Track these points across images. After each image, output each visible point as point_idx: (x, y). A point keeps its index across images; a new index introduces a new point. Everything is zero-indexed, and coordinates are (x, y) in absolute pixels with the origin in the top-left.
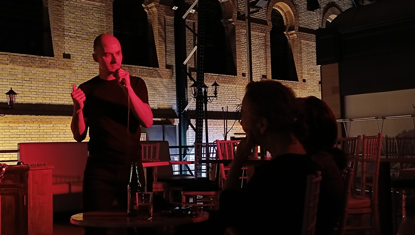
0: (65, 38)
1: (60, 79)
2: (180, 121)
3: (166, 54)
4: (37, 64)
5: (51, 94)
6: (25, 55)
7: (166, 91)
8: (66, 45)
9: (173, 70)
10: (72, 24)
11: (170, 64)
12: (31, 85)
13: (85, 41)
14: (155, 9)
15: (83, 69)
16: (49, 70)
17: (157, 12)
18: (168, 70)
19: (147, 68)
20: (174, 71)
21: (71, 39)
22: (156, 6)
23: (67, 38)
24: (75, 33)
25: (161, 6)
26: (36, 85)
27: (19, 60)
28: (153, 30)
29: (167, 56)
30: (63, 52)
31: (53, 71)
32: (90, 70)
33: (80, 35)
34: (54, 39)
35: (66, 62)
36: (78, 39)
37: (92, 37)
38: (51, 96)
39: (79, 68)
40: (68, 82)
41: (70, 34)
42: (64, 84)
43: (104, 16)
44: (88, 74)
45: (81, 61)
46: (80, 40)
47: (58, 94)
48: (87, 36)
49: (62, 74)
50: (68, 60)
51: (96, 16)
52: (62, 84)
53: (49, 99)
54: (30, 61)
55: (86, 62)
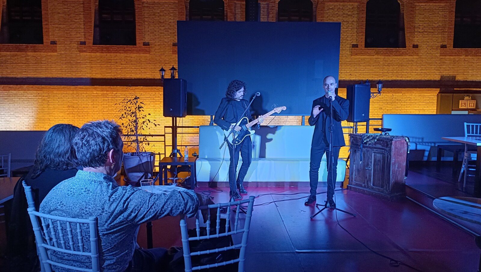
0: (415, 33)
1: (409, 63)
4: (394, 54)
5: (402, 73)
6: (386, 48)
8: (415, 39)
10: (421, 23)
12: (389, 68)
13: (431, 33)
15: (427, 54)
16: (402, 57)
21: (419, 33)
23: (417, 33)
24: (423, 29)
26: (392, 68)
27: (382, 52)
30: (413, 44)
31: (405, 58)
32: (433, 54)
33: (427, 30)
34: (407, 35)
35: (415, 51)
36: (425, 33)
37: (437, 30)
38: (402, 75)
39: (424, 54)
40: (415, 65)
41: (419, 30)
42: (412, 66)
43: (447, 12)
44: (431, 58)
45: (427, 49)
46: (427, 33)
47: (407, 73)
48: (432, 30)
49: (411, 60)
50: (416, 49)
51: (440, 14)
52: (410, 66)
53: (400, 77)
54: (389, 52)
55: (430, 49)
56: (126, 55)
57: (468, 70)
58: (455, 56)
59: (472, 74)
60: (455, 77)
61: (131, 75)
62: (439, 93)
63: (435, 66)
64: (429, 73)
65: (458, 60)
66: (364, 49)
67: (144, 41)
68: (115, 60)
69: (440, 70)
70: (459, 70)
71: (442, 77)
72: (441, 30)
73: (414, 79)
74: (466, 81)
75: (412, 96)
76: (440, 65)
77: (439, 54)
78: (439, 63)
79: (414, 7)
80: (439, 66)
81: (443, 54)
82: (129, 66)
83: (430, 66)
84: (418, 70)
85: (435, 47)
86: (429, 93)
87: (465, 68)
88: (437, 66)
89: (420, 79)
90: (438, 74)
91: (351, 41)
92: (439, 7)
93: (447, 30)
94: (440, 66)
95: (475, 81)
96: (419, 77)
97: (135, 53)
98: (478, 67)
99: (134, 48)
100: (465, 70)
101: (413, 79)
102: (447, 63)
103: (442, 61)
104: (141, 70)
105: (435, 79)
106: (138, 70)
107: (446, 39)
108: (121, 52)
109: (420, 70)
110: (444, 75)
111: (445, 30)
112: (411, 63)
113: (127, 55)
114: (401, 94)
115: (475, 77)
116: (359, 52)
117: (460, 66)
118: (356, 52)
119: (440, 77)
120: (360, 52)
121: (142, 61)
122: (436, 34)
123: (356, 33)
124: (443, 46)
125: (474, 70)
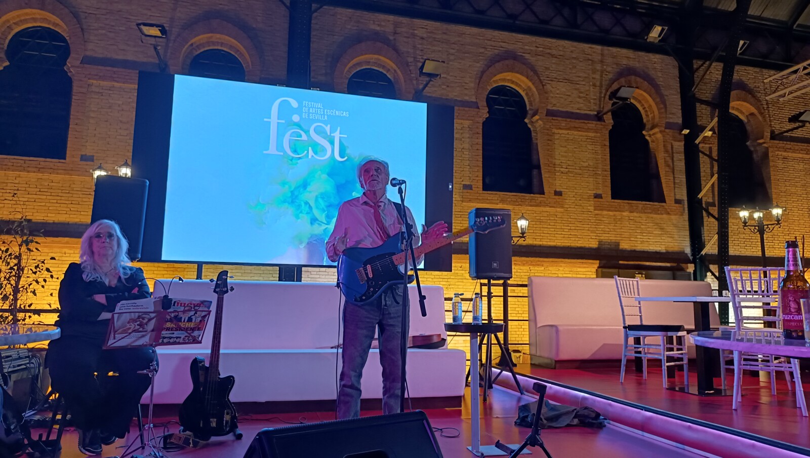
0: (556, 174)
1: (551, 218)
2: (695, 267)
3: (675, 187)
4: (527, 203)
5: (542, 235)
6: (516, 194)
7: (676, 231)
8: (557, 182)
9: (684, 205)
10: (563, 159)
11: (680, 199)
13: (578, 176)
14: (659, 136)
15: (576, 207)
16: (540, 209)
17: (662, 138)
18: (677, 205)
19: (651, 203)
20: (686, 206)
21: (562, 174)
22: (661, 132)
23: (559, 174)
24: (566, 168)
25: (667, 131)
28: (657, 159)
29: (676, 188)
30: (554, 190)
31: (544, 210)
32: (584, 207)
33: (572, 170)
34: (545, 175)
35: (558, 200)
36: (570, 175)
37: (586, 171)
38: (542, 237)
39: (571, 206)
40: (560, 222)
41: (562, 169)
42: (556, 224)
43: (599, 147)
44: (582, 213)
45: (574, 199)
46: (572, 175)
47: (549, 235)
48: (580, 171)
49: (553, 213)
50: (560, 197)
51: (590, 148)
52: (553, 224)
53: (539, 240)
54: (519, 200)
55: (579, 199)
56: (40, 175)
57: (636, 234)
58: (616, 211)
59: (642, 240)
60: (618, 244)
61: (46, 214)
62: (599, 267)
63: (590, 226)
64: (581, 237)
65: (620, 217)
66: (481, 192)
67: (84, 153)
68: (13, 185)
69: (597, 232)
70: (623, 233)
71: (600, 242)
72: (592, 172)
73: (560, 244)
74: (635, 251)
75: (559, 272)
76: (596, 224)
77: (592, 208)
78: (594, 221)
79: (551, 134)
80: (594, 226)
81: (599, 208)
82: (45, 197)
83: (581, 226)
84: (565, 230)
85: (587, 197)
86: (585, 267)
87: (631, 231)
88: (592, 226)
89: (569, 244)
90: (594, 237)
91: (462, 180)
92: (586, 138)
93: (600, 172)
94: (597, 226)
95: (646, 250)
96: (567, 241)
97: (60, 174)
98: (648, 229)
99: (59, 164)
100: (631, 234)
101: (558, 244)
102: (605, 222)
103: (598, 219)
104: (69, 206)
105: (590, 246)
106: (62, 205)
107: (600, 185)
108: (29, 169)
109: (567, 230)
110: (603, 241)
111: (597, 172)
112: (553, 219)
113: (43, 177)
114: (543, 268)
115: (646, 245)
116: (474, 197)
117: (623, 228)
118: (469, 197)
119: (597, 243)
120: (476, 198)
121: (75, 189)
122: (586, 176)
123: (468, 167)
124: (597, 196)
125: (644, 234)
